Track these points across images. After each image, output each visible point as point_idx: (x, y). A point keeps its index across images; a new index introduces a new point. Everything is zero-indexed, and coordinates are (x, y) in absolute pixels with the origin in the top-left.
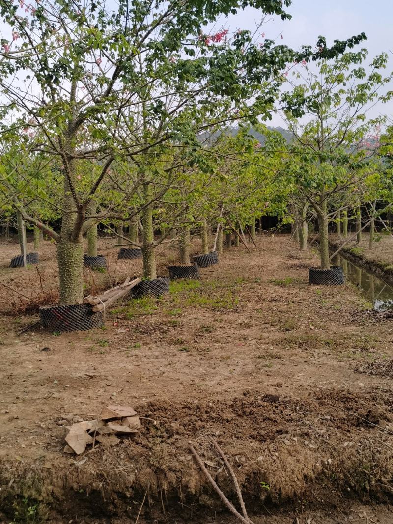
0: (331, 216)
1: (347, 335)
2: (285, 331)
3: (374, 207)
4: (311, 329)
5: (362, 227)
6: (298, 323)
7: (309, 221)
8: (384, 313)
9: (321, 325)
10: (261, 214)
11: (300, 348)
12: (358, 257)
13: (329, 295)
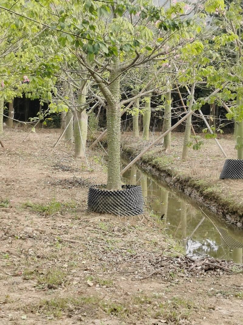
0: (126, 105)
1: (146, 297)
2: (46, 288)
3: (191, 94)
4: (89, 286)
5: (172, 125)
6: (69, 276)
7: (90, 111)
8: (203, 262)
9: (104, 279)
10: (13, 94)
11: (70, 317)
12: (164, 171)
13: (119, 231)
